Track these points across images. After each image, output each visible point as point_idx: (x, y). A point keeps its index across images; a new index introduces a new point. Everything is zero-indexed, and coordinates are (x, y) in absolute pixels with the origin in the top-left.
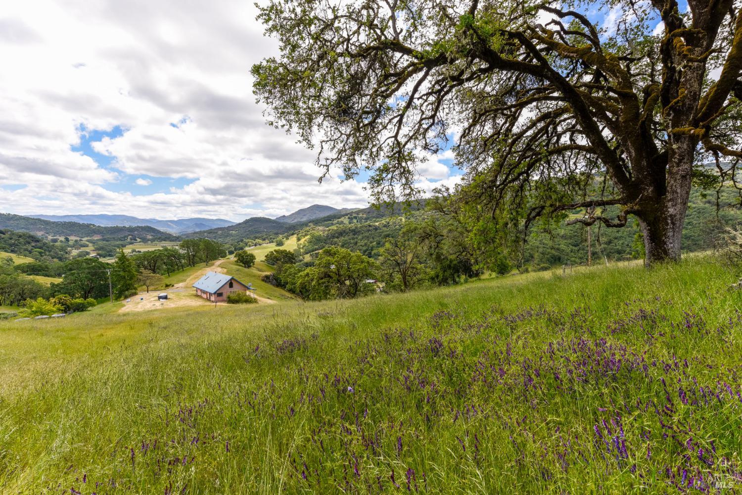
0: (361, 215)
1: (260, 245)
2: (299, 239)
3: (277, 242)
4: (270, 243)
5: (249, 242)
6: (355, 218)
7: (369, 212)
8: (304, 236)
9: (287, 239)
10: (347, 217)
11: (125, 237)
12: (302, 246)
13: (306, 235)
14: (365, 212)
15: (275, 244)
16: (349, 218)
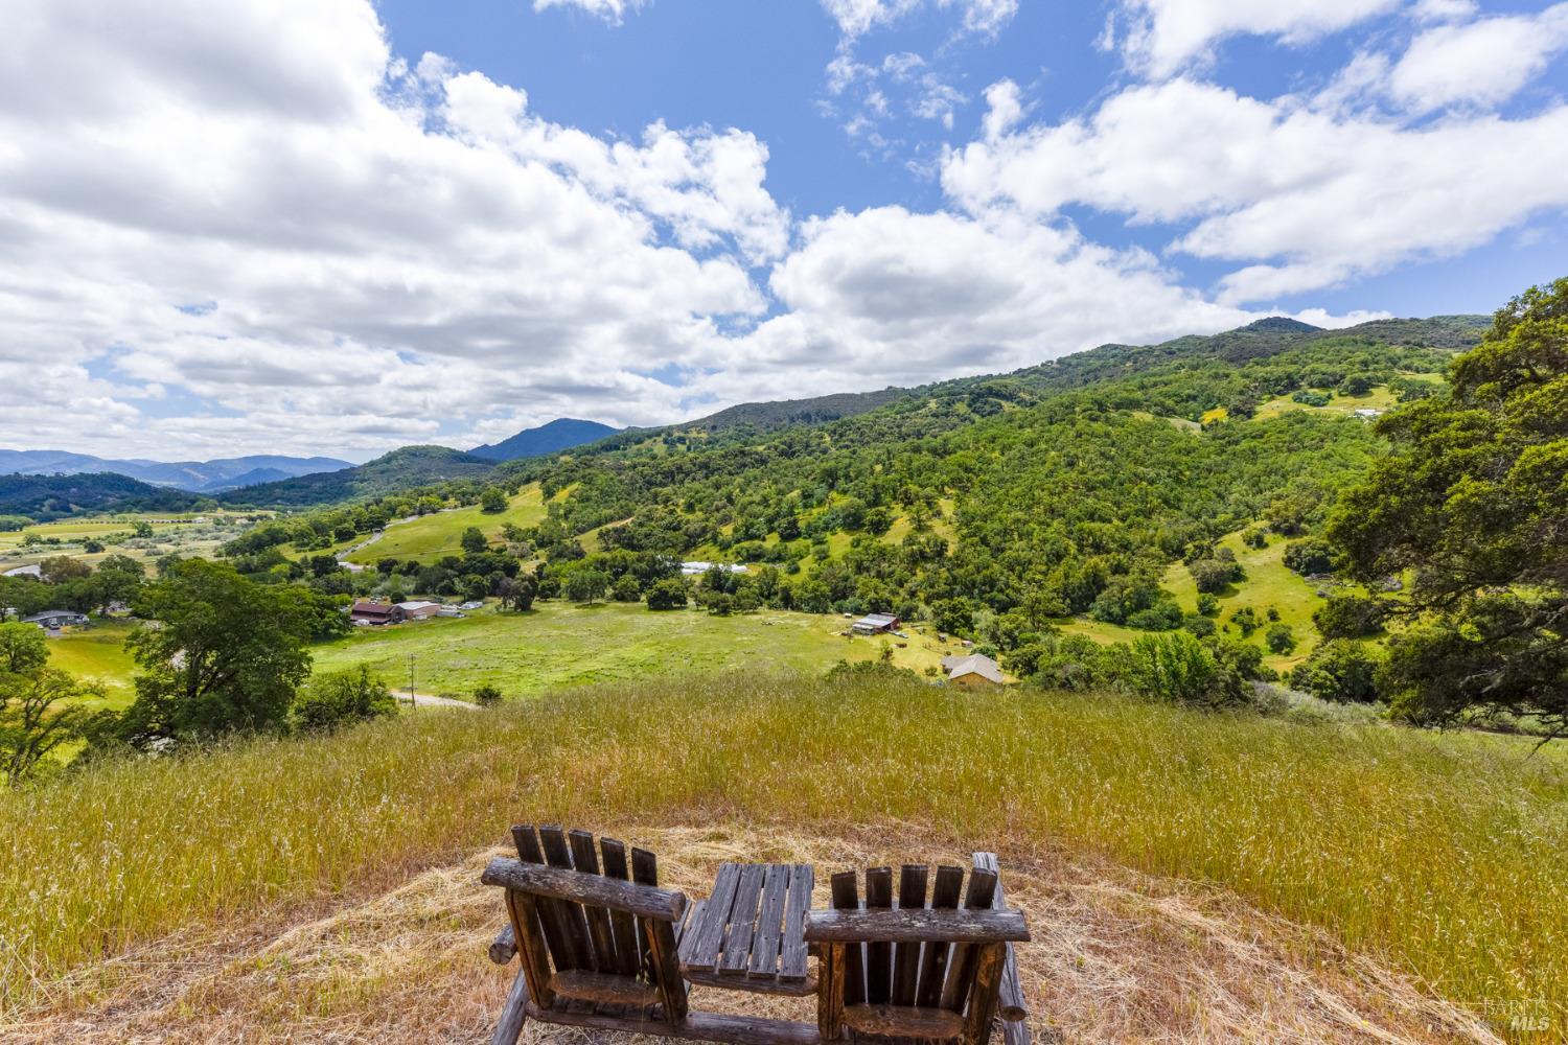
0: (694, 434)
1: (434, 511)
2: (549, 493)
3: (485, 502)
4: (463, 505)
5: (400, 504)
6: (682, 440)
7: (714, 428)
8: (564, 485)
9: (514, 493)
10: (660, 439)
11: (35, 502)
12: (562, 512)
13: (570, 481)
14: (704, 428)
15: (480, 507)
16: (665, 441)
